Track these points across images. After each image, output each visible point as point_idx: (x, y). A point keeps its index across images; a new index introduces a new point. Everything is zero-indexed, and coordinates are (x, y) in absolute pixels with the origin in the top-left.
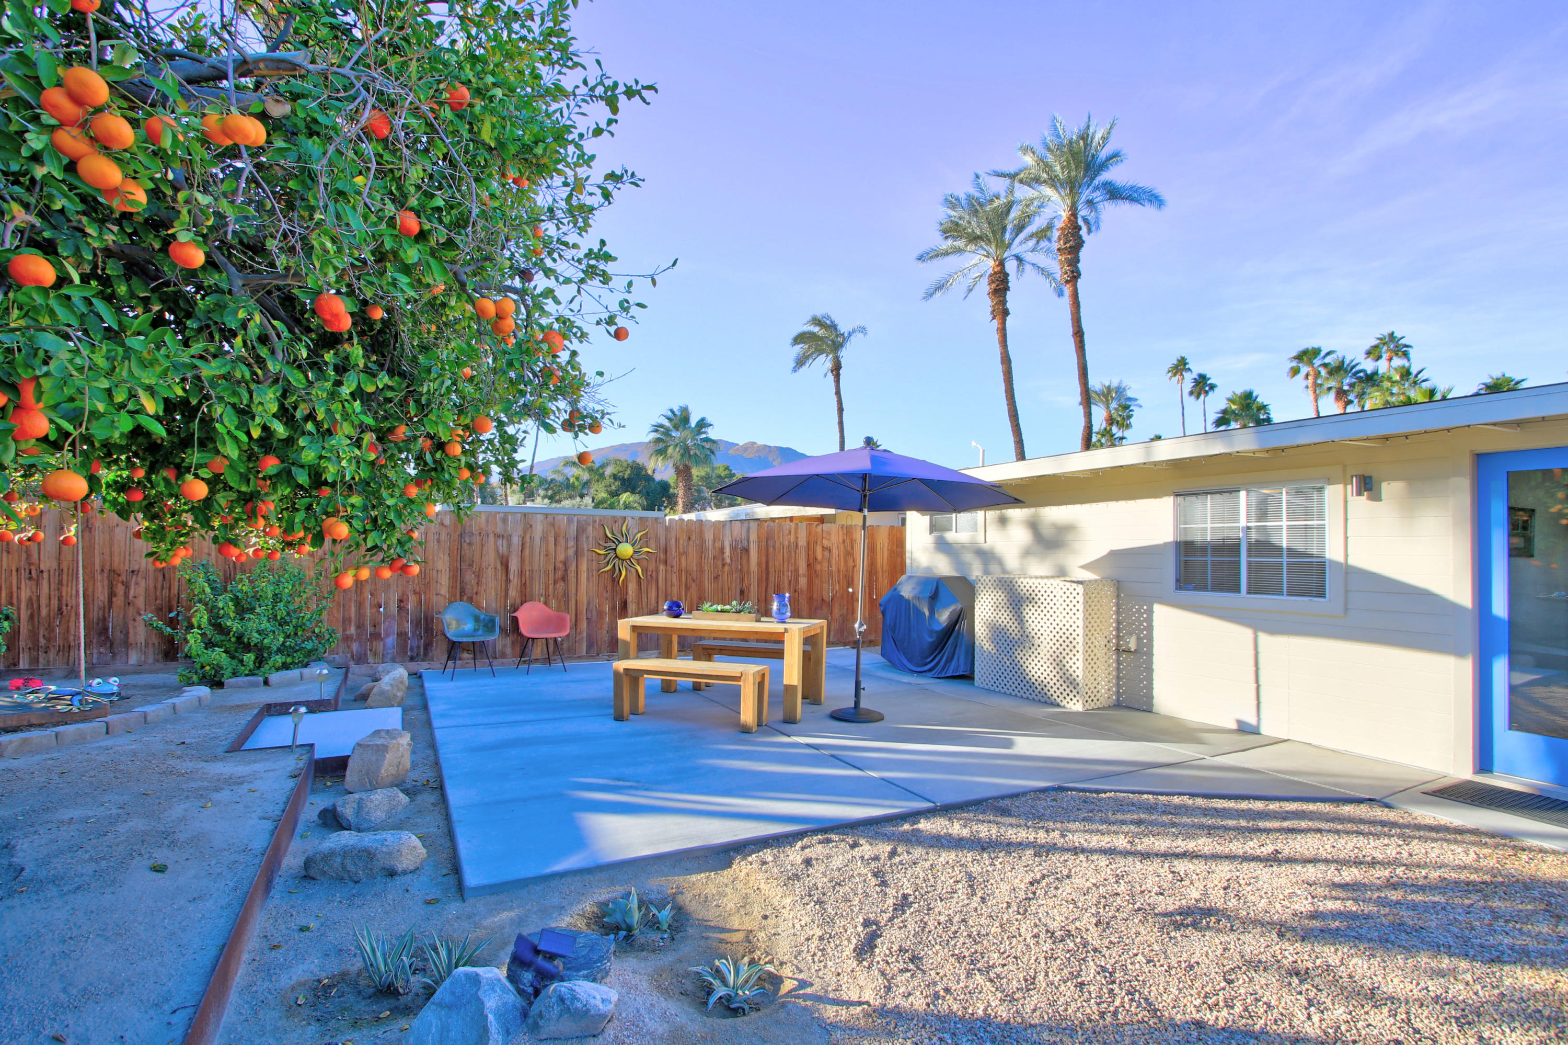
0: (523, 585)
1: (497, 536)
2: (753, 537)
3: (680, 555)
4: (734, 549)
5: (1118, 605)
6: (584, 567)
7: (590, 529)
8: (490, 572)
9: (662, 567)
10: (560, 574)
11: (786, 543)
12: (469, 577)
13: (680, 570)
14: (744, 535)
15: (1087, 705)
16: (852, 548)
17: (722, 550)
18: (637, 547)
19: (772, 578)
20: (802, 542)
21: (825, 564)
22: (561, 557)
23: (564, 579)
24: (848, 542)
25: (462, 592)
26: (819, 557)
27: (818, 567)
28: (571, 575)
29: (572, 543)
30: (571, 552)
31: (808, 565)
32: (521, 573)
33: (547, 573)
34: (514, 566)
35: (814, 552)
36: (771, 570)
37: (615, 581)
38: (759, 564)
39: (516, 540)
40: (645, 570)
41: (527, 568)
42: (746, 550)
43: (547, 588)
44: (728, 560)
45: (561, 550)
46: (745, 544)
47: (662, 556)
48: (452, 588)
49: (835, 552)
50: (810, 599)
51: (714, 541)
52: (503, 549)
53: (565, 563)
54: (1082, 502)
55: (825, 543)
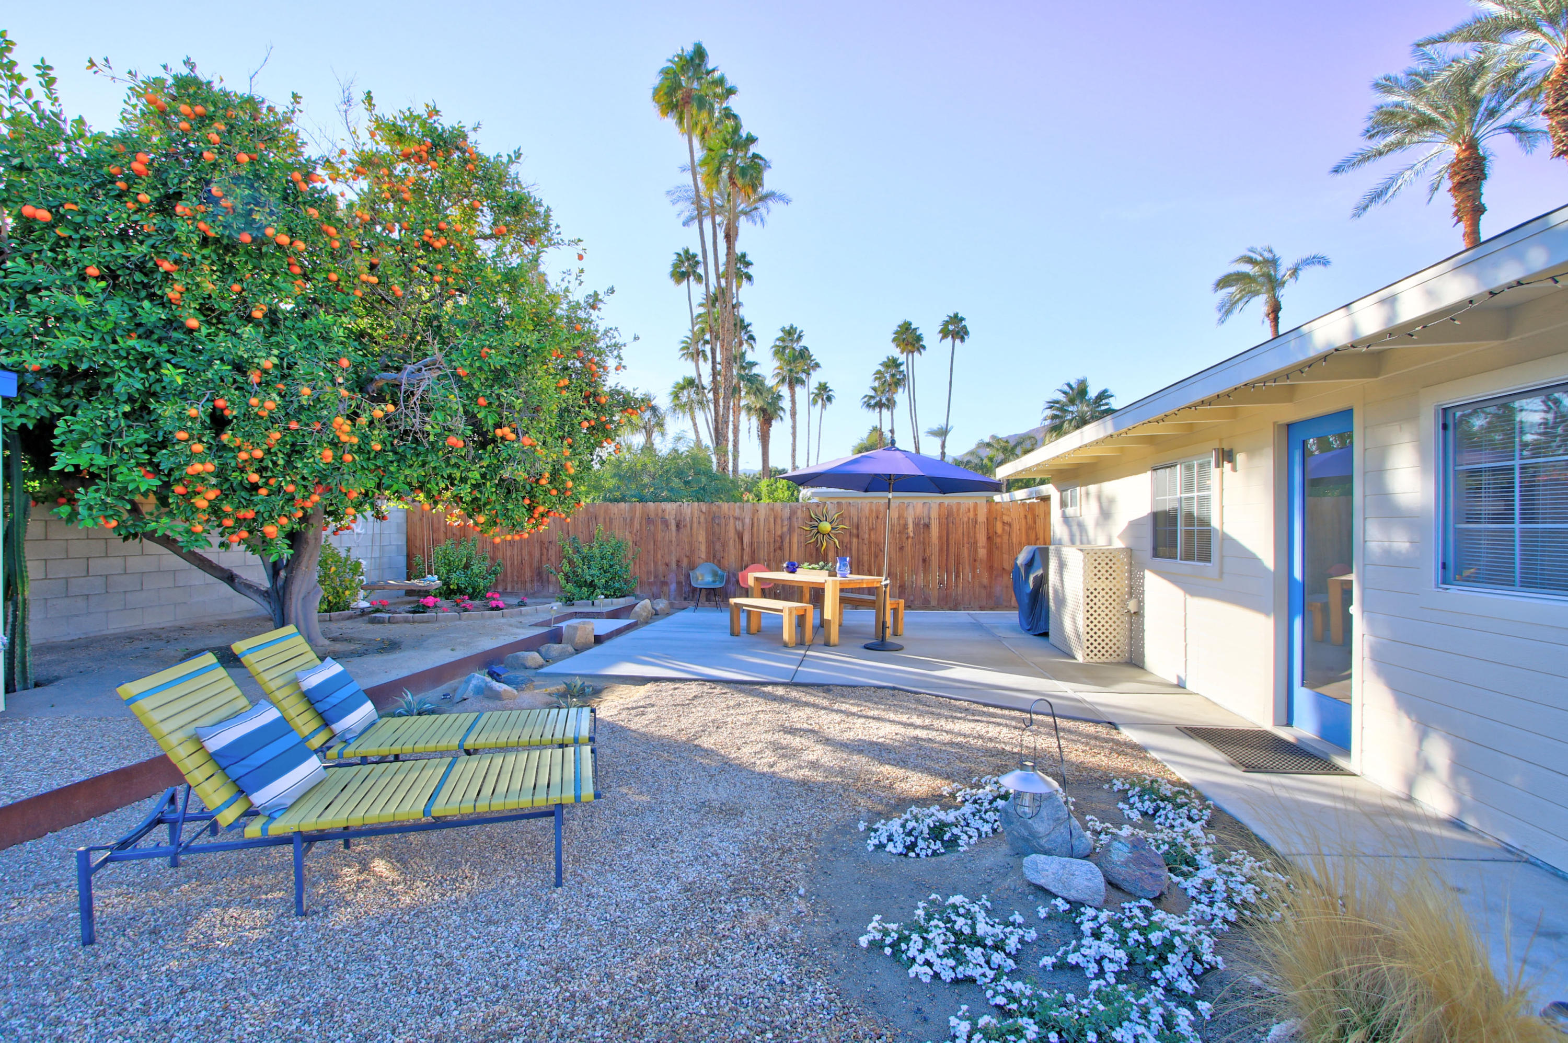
0: (753, 552)
1: (736, 519)
2: (934, 515)
3: (870, 530)
4: (916, 525)
5: (1130, 572)
6: (795, 539)
7: (799, 512)
8: (731, 542)
9: (855, 540)
10: (778, 545)
11: (965, 519)
12: (718, 546)
13: (870, 543)
14: (926, 512)
15: (1088, 658)
16: (1035, 522)
17: (905, 526)
18: (834, 525)
19: (953, 549)
20: (982, 518)
21: (1006, 537)
22: (779, 533)
23: (781, 548)
24: (1029, 517)
25: (714, 556)
26: (999, 531)
27: (998, 540)
28: (786, 545)
29: (786, 523)
30: (785, 529)
31: (989, 538)
32: (752, 544)
33: (769, 544)
34: (746, 539)
35: (994, 526)
36: (952, 542)
37: (818, 550)
38: (940, 538)
39: (747, 521)
40: (841, 542)
41: (755, 540)
42: (927, 526)
43: (769, 554)
44: (911, 534)
45: (778, 527)
46: (927, 520)
47: (855, 531)
48: (708, 553)
49: (1016, 527)
50: (991, 568)
51: (899, 518)
52: (739, 527)
53: (781, 537)
54: (1118, 478)
55: (1006, 519)
